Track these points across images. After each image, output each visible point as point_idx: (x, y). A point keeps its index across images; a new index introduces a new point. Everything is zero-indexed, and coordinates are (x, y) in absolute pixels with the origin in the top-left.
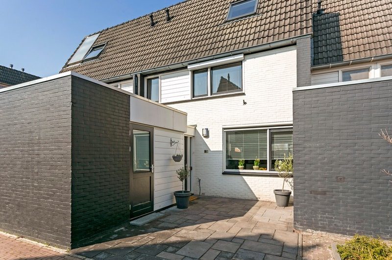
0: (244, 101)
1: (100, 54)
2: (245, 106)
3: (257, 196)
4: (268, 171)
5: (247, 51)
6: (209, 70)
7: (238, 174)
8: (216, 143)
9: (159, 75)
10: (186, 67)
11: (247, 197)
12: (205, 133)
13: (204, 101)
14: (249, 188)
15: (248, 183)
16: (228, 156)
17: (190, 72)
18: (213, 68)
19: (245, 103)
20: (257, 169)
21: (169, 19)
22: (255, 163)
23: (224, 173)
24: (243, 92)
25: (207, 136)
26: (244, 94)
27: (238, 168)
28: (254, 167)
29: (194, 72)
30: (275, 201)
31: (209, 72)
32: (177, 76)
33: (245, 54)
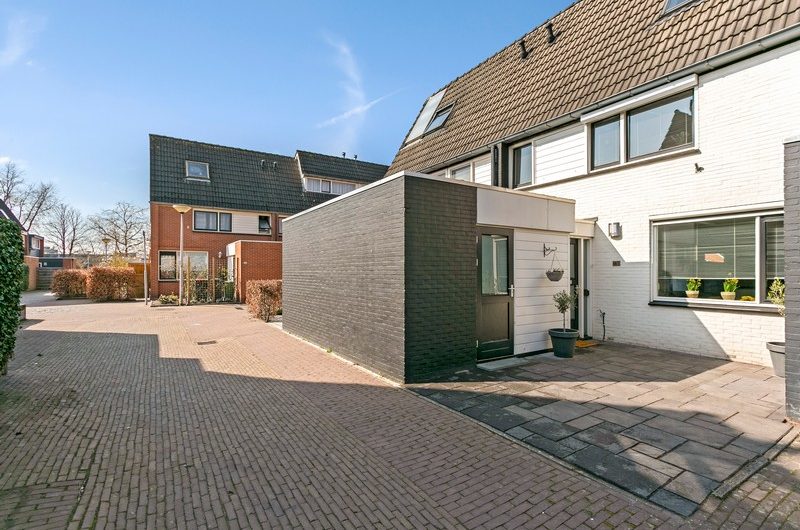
0: (696, 165)
1: (446, 120)
2: (700, 174)
3: (728, 353)
4: (756, 303)
5: (705, 67)
6: (622, 116)
7: (684, 306)
8: (636, 248)
9: (532, 141)
10: (578, 120)
11: (703, 352)
12: (613, 230)
13: (613, 174)
14: (710, 335)
15: (706, 325)
16: (661, 272)
17: (586, 127)
18: (629, 113)
19: (699, 169)
20: (730, 298)
21: (552, 39)
22: (726, 286)
23: (653, 304)
24: (695, 148)
25: (618, 236)
26: (697, 152)
27: (685, 296)
28: (722, 294)
29: (593, 125)
30: (772, 366)
31: (622, 122)
32: (562, 138)
33: (701, 74)
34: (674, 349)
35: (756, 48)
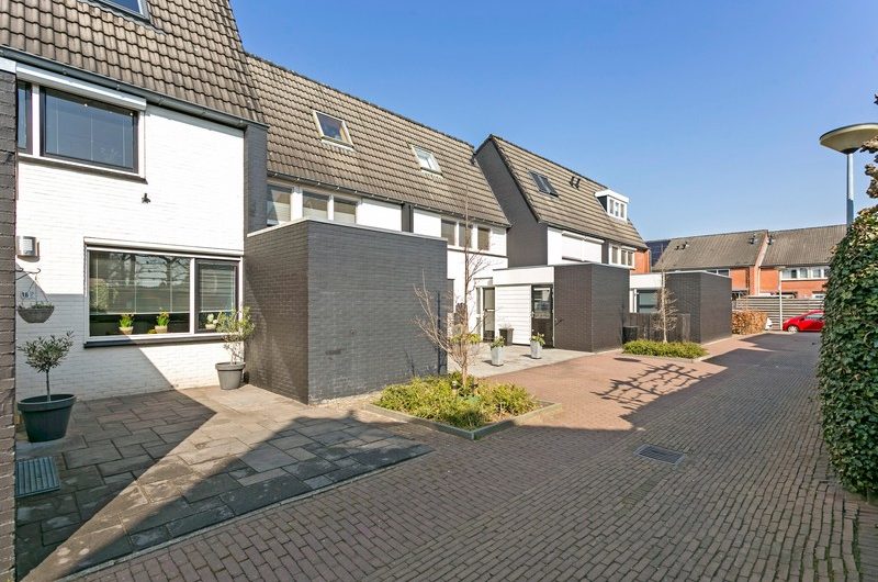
0: (146, 195)
2: (148, 205)
3: (173, 383)
4: (192, 333)
6: (36, 90)
11: (149, 389)
12: (28, 246)
14: (156, 369)
15: (153, 361)
16: (93, 307)
19: (146, 200)
20: (163, 332)
22: (161, 321)
23: (88, 346)
24: (141, 176)
25: (35, 257)
26: (143, 181)
27: (120, 333)
28: (157, 327)
30: (219, 383)
31: (36, 96)
33: (149, 102)
34: (116, 394)
35: (200, 112)
